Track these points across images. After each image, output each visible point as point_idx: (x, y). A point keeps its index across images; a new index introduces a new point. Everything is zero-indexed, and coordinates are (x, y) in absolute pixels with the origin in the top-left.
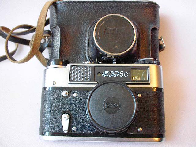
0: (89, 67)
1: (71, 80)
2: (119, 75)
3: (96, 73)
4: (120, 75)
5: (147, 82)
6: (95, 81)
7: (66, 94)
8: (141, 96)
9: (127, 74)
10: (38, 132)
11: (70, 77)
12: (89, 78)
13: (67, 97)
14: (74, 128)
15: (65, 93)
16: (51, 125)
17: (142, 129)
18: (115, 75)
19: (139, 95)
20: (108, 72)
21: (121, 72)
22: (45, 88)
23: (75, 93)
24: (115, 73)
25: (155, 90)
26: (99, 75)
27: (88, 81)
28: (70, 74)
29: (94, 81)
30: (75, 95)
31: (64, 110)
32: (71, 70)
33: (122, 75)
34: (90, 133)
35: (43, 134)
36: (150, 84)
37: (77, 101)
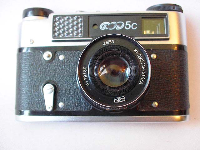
0: (81, 17)
1: (55, 36)
2: (124, 27)
3: (91, 25)
4: (126, 27)
5: (165, 36)
6: (90, 36)
7: (49, 57)
8: (157, 56)
9: (136, 26)
10: (14, 111)
11: (54, 32)
12: (81, 33)
13: (50, 61)
14: (61, 105)
15: (47, 56)
16: (28, 101)
17: (158, 103)
18: (119, 28)
19: (154, 56)
20: (108, 23)
21: (127, 22)
22: (20, 50)
23: (61, 54)
24: (118, 24)
25: (176, 48)
26: (96, 27)
27: (79, 36)
28: (54, 27)
29: (88, 36)
30: (61, 57)
31: (47, 80)
32: (54, 22)
33: (128, 27)
34: (83, 110)
35: (20, 113)
36: (168, 39)
37: (65, 65)
